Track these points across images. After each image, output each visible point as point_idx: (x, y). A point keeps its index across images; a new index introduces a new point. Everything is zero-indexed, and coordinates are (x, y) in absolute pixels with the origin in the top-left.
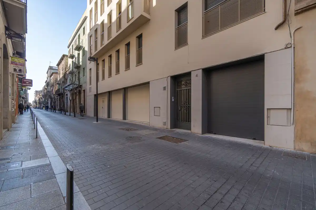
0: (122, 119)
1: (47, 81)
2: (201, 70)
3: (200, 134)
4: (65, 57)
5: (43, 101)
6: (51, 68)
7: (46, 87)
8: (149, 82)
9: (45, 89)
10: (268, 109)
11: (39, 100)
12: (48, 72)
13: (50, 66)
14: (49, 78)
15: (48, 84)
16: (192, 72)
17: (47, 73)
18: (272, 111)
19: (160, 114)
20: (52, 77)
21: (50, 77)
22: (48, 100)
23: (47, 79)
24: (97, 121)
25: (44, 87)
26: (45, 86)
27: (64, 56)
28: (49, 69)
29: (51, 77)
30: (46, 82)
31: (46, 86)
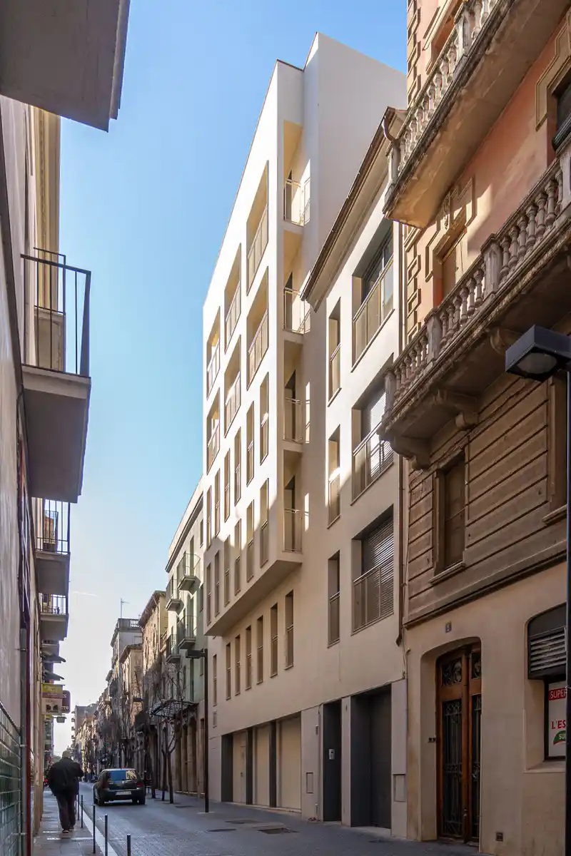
0: (268, 804)
1: (111, 673)
2: (350, 698)
3: (348, 826)
4: (161, 599)
5: (99, 750)
6: (123, 626)
7: (109, 698)
8: (299, 713)
9: (106, 703)
10: (395, 775)
11: (89, 745)
12: (114, 639)
13: (120, 620)
14: (118, 662)
15: (115, 685)
16: (343, 700)
17: (113, 644)
18: (397, 777)
19: (313, 790)
20: (127, 662)
21: (120, 662)
22: (113, 749)
23: (113, 667)
24: (207, 811)
25: (104, 695)
26: (106, 690)
27: (157, 596)
28: (117, 630)
29: (122, 661)
30: (108, 679)
31: (110, 696)
